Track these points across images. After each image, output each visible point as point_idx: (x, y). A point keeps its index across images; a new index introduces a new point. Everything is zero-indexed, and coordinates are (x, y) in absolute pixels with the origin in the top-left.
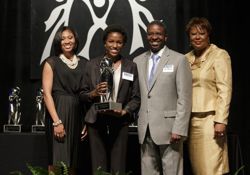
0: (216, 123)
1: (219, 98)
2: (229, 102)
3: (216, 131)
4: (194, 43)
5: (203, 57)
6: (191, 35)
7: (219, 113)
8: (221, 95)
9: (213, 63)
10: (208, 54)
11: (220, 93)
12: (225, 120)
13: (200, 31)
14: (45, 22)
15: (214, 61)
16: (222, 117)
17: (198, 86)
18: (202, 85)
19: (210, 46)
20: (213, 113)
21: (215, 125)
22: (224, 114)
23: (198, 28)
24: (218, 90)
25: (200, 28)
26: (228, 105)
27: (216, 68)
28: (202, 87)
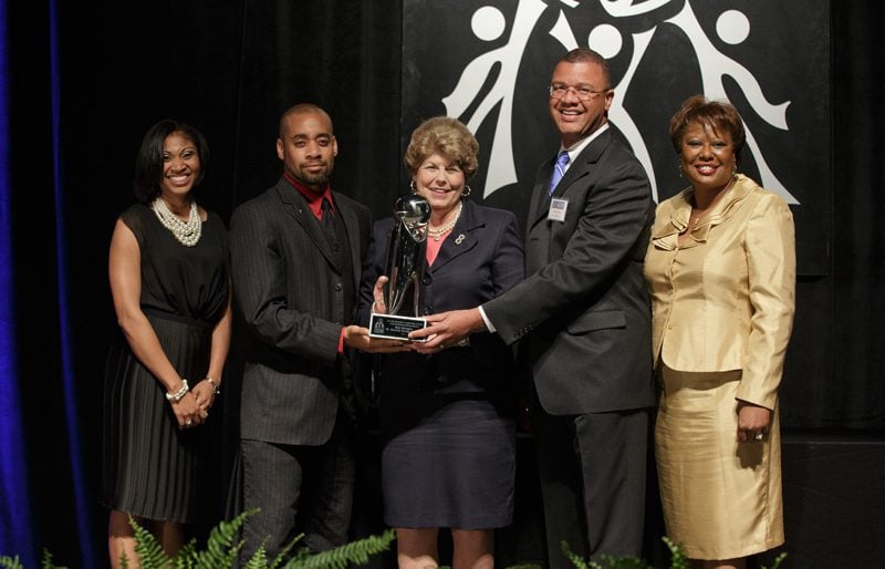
0: (742, 404)
1: (755, 330)
2: (784, 345)
3: (743, 425)
4: (692, 170)
5: (715, 214)
6: (686, 145)
7: (752, 375)
8: (763, 325)
9: (743, 232)
10: (731, 205)
11: (761, 317)
12: (768, 395)
13: (712, 135)
14: (444, 100)
15: (746, 227)
16: (761, 386)
17: (701, 296)
18: (708, 294)
19: (736, 179)
20: (737, 375)
21: (738, 411)
22: (767, 377)
23: (708, 127)
24: (753, 309)
25: (713, 128)
26: (777, 354)
27: (751, 247)
28: (710, 299)
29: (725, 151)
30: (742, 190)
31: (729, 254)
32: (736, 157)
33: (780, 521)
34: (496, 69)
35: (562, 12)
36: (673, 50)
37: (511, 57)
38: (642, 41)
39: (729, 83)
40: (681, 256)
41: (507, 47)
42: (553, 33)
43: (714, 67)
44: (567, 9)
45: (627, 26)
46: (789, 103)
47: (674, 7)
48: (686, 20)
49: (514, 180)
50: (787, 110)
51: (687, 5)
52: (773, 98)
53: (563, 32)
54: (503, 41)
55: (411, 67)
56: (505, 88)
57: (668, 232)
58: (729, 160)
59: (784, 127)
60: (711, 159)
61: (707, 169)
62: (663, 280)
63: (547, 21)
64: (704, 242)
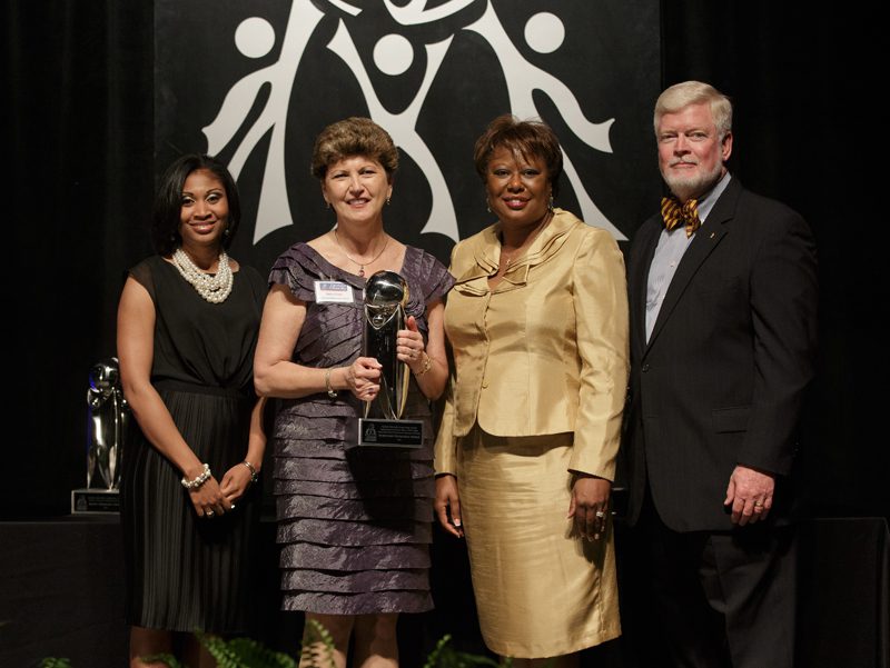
1: (584, 386)
4: (501, 203)
6: (492, 175)
12: (607, 464)
17: (521, 347)
19: (552, 214)
23: (517, 153)
25: (524, 153)
27: (579, 289)
29: (537, 182)
30: (561, 224)
31: (553, 298)
32: (553, 186)
33: (616, 610)
34: (265, 91)
35: (341, 21)
36: (473, 64)
37: (282, 76)
38: (437, 52)
39: (540, 99)
40: (496, 301)
41: (278, 64)
42: (331, 46)
43: (522, 82)
44: (346, 17)
45: (420, 36)
46: (613, 120)
47: (473, 12)
48: (489, 26)
49: (289, 222)
50: (611, 128)
51: (490, 7)
52: (593, 116)
53: (342, 44)
54: (272, 57)
55: (164, 92)
56: (276, 114)
57: (474, 275)
58: (544, 189)
59: (608, 149)
60: (521, 190)
61: (516, 203)
62: (475, 331)
63: (324, 32)
64: (524, 284)
